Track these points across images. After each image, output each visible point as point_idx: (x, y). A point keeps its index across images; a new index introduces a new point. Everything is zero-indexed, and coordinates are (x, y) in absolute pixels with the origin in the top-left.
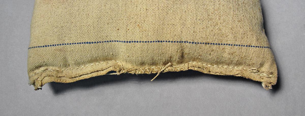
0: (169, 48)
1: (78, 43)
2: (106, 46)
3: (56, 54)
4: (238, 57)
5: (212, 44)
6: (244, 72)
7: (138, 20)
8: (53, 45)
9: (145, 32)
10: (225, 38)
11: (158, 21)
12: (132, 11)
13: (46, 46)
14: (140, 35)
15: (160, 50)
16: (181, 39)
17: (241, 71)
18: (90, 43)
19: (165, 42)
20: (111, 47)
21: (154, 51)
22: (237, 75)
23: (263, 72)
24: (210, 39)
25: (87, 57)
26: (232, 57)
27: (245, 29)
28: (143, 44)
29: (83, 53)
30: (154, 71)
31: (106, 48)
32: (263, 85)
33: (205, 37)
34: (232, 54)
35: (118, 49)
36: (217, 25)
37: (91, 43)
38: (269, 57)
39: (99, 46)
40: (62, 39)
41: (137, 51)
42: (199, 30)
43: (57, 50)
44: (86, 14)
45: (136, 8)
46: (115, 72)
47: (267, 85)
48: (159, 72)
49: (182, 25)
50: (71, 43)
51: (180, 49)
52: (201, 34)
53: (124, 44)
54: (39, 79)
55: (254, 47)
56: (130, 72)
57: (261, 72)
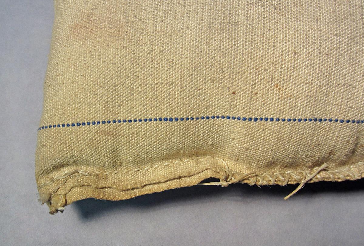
1: (146, 120)
2: (203, 127)
3: (98, 141)
7: (277, 75)
8: (94, 123)
9: (290, 99)
11: (318, 77)
12: (265, 55)
13: (79, 124)
14: (279, 106)
15: (315, 138)
18: (171, 120)
19: (326, 122)
20: (212, 129)
21: (302, 139)
25: (160, 148)
28: (284, 124)
29: (154, 140)
30: (293, 179)
31: (203, 130)
35: (226, 134)
37: (174, 121)
39: (189, 126)
40: (112, 111)
41: (268, 138)
43: (102, 133)
44: (167, 60)
45: (274, 50)
46: (218, 180)
48: (302, 181)
50: (132, 119)
51: (355, 138)
53: (242, 123)
54: (59, 192)
56: (245, 181)
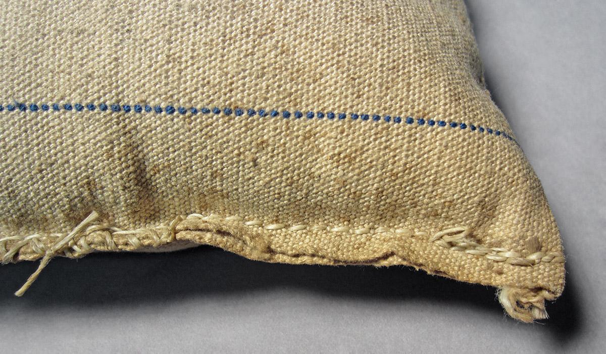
0: (72, 136)
4: (379, 173)
5: (253, 113)
6: (416, 246)
10: (311, 87)
11: (16, 19)
15: (36, 149)
16: (117, 95)
17: (400, 239)
19: (49, 111)
22: (386, 257)
23: (499, 244)
24: (243, 91)
26: (350, 174)
27: (394, 49)
30: (32, 251)
32: (505, 300)
33: (220, 83)
34: (349, 162)
36: (273, 31)
38: (514, 174)
42: (193, 51)
47: (524, 300)
48: (47, 252)
49: (117, 30)
51: (123, 145)
52: (201, 70)
55: (443, 124)
57: (491, 245)
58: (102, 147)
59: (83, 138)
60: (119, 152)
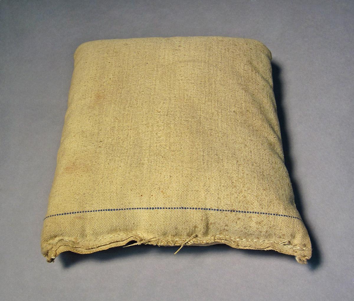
0: (193, 215)
1: (99, 211)
2: (128, 214)
3: (74, 222)
4: (267, 227)
5: (237, 211)
6: (276, 245)
7: (162, 187)
8: (73, 213)
9: (169, 198)
10: (251, 206)
11: (182, 187)
12: (156, 178)
13: (65, 214)
14: (164, 201)
16: (205, 206)
17: (272, 243)
18: (112, 210)
19: (189, 209)
20: (133, 215)
21: (177, 218)
22: (268, 247)
23: (296, 245)
24: (235, 206)
25: (107, 226)
26: (260, 227)
27: (271, 197)
28: (167, 210)
29: (103, 221)
30: (178, 243)
31: (128, 216)
32: (297, 259)
33: (230, 204)
34: (260, 224)
35: (140, 218)
36: (242, 192)
37: (113, 211)
38: (300, 228)
39: (121, 213)
40: (82, 206)
41: (160, 218)
42: (224, 196)
43: (77, 218)
44: (110, 181)
45: (161, 175)
46: (136, 242)
47: (302, 259)
48: (183, 244)
49: (206, 191)
50: (92, 210)
52: (225, 201)
53: (146, 210)
54: (53, 249)
55: (282, 215)
57: (294, 246)
58: (200, 218)
59: (196, 216)
60: (204, 219)
